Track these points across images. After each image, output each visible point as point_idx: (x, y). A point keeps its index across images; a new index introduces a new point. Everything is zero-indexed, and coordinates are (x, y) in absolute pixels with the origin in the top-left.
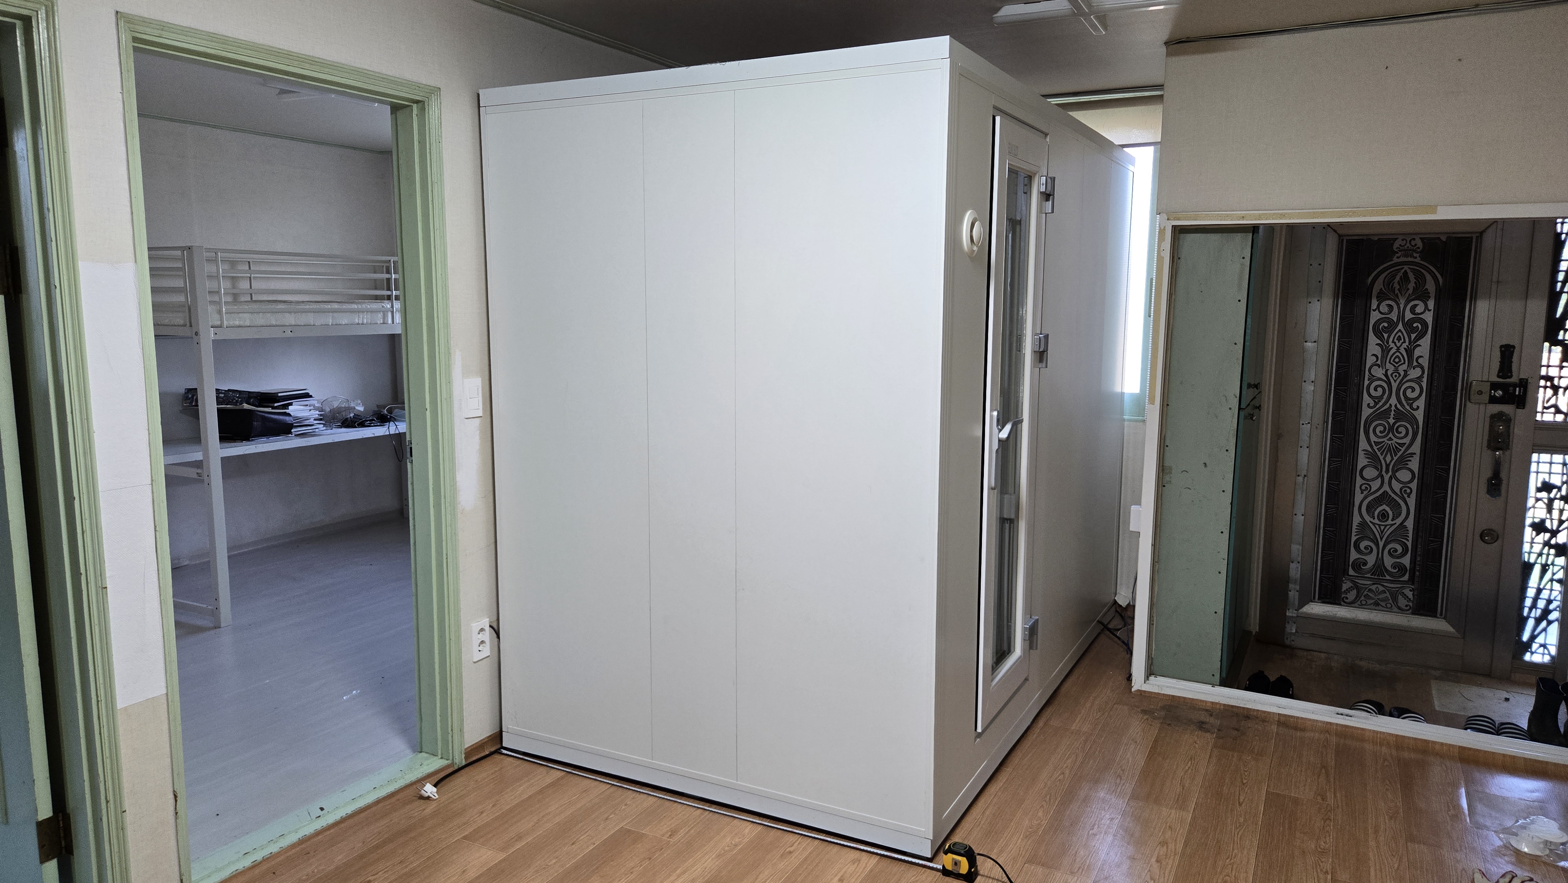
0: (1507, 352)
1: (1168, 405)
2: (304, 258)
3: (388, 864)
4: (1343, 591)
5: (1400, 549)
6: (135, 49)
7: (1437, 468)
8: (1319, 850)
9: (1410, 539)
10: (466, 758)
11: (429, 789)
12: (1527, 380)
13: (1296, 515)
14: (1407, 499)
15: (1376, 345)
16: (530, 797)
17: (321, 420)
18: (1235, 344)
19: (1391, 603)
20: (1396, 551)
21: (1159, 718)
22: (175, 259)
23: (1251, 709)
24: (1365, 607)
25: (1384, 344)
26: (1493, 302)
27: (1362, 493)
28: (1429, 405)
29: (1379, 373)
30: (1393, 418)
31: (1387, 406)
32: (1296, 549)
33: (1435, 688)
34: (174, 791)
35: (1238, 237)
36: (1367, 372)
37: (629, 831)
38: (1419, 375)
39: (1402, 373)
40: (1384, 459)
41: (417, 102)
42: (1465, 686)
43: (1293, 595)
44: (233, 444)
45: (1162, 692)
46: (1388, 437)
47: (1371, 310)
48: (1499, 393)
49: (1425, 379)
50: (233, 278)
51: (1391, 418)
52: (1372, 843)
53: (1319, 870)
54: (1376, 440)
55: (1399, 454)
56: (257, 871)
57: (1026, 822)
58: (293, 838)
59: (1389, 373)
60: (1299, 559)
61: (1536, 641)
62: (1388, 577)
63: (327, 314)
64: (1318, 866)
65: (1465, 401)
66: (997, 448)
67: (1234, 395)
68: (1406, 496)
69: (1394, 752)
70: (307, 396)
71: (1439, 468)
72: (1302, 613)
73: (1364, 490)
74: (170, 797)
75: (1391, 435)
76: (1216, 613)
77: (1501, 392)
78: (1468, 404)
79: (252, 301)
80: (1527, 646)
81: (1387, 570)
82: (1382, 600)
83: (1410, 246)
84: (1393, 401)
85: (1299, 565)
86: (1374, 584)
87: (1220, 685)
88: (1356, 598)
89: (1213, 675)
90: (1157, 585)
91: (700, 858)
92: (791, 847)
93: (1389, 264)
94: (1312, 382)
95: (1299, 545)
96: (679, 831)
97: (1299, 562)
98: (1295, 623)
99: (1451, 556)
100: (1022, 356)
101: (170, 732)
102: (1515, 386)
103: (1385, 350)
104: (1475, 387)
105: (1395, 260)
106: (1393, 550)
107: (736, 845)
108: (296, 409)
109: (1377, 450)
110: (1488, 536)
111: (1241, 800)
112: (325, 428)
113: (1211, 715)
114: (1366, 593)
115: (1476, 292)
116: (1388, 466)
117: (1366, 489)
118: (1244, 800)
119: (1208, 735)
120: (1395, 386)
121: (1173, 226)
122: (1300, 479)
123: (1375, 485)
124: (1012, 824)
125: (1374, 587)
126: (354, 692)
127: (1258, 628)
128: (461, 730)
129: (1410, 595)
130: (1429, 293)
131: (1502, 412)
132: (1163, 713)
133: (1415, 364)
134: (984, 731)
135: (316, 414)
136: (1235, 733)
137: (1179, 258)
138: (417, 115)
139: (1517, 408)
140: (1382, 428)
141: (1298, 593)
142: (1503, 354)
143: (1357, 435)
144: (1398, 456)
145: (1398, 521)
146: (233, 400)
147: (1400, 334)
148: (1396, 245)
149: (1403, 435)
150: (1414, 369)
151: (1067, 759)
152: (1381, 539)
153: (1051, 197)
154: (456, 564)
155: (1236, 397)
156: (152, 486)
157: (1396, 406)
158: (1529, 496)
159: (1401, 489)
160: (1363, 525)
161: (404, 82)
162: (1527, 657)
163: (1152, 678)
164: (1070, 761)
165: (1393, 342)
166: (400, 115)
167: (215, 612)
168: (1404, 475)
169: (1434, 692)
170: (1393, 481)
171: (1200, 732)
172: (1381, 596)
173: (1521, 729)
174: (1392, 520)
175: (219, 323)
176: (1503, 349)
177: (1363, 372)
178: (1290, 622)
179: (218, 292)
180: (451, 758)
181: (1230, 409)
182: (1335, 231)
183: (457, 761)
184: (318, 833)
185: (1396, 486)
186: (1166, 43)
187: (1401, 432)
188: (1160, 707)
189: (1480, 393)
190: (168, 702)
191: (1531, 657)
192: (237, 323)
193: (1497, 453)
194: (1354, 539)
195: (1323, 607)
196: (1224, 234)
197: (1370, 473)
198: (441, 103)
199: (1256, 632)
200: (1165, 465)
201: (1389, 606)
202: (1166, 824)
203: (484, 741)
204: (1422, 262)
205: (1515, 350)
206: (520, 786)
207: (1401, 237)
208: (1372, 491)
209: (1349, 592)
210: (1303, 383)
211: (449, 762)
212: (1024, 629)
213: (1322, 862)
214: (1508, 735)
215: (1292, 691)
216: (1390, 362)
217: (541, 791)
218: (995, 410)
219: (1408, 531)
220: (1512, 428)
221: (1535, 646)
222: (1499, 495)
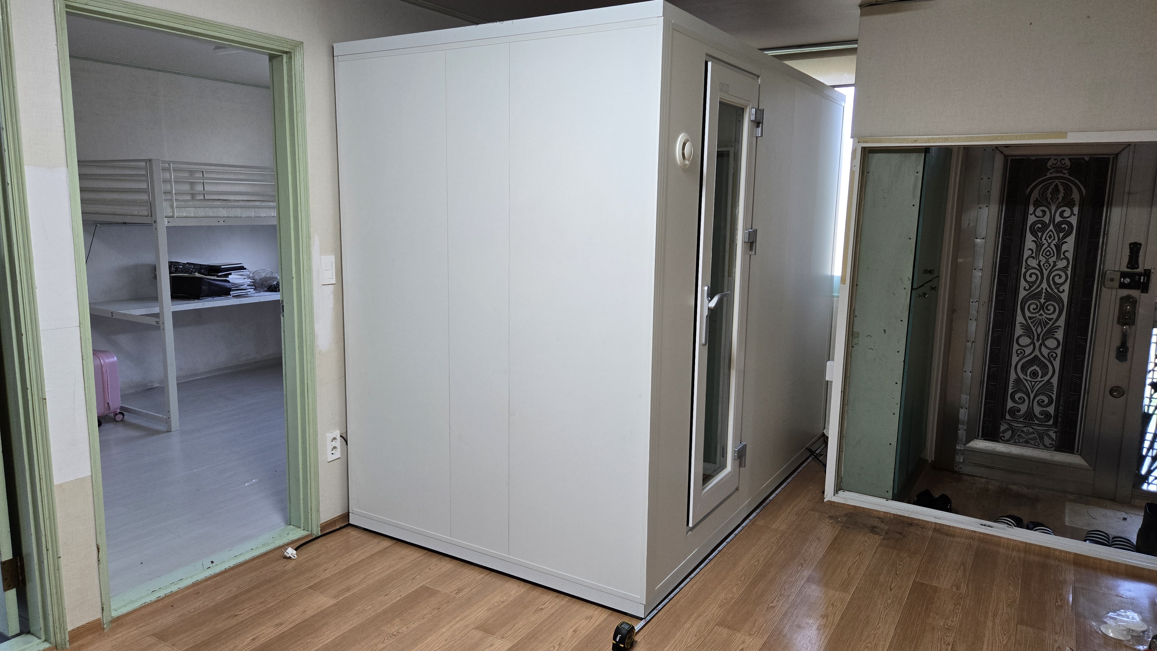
0: (1135, 248)
1: (857, 285)
2: (243, 169)
3: (253, 604)
4: (1001, 431)
5: (1046, 400)
6: (68, 13)
7: (1077, 338)
8: (946, 626)
9: (1055, 393)
10: (321, 531)
11: (291, 552)
12: (1150, 270)
13: (965, 372)
14: (1054, 362)
15: (1032, 241)
16: (363, 560)
17: (252, 286)
18: (910, 239)
19: (1038, 442)
20: (1043, 401)
21: (841, 523)
22: (140, 168)
23: (914, 518)
24: (1017, 444)
25: (1038, 240)
26: (1125, 209)
27: (1018, 356)
28: (1073, 288)
29: (1033, 263)
30: (1044, 299)
31: (1040, 289)
32: (965, 398)
33: (1069, 508)
34: (97, 544)
35: (914, 156)
36: (1024, 263)
37: (429, 588)
38: (1065, 266)
39: (1052, 264)
40: (1036, 330)
41: (286, 53)
42: (1093, 507)
43: (962, 433)
44: (187, 302)
45: (847, 503)
46: (1040, 313)
47: (1029, 214)
48: (1127, 281)
49: (1070, 269)
50: (192, 183)
51: (1043, 299)
52: (990, 624)
53: (942, 643)
54: (1030, 315)
55: (1048, 327)
56: (160, 604)
57: (723, 595)
58: (189, 582)
59: (1042, 264)
60: (967, 406)
61: (1152, 474)
62: (1036, 422)
63: (251, 209)
64: (943, 640)
65: (1101, 286)
66: (707, 314)
67: (908, 278)
68: (1052, 359)
69: (1022, 555)
70: (242, 268)
71: (1079, 338)
72: (968, 447)
73: (1020, 354)
74: (94, 549)
75: (1041, 312)
76: (890, 444)
77: (1128, 280)
78: (1103, 288)
79: (204, 199)
80: (1145, 479)
81: (1035, 416)
82: (1031, 439)
83: (1060, 164)
84: (1044, 285)
85: (967, 411)
86: (1025, 427)
87: (893, 499)
88: (1011, 437)
89: (887, 492)
90: (846, 421)
91: (475, 610)
92: (543, 605)
93: (1044, 178)
94: (981, 270)
95: (967, 395)
96: (464, 590)
97: (966, 408)
98: (962, 455)
99: (1087, 406)
100: (735, 245)
101: (94, 502)
102: (1140, 275)
103: (1039, 246)
104: (1108, 276)
105: (1049, 175)
106: (1041, 401)
107: (503, 602)
108: (234, 278)
109: (1030, 324)
110: (1116, 391)
111: (893, 586)
112: (255, 292)
113: (882, 522)
114: (1019, 433)
115: (1112, 201)
116: (1038, 336)
117: (1021, 354)
118: (894, 587)
119: (877, 537)
120: (1046, 273)
121: (862, 147)
122: (969, 344)
123: (1028, 351)
124: (712, 596)
125: (1025, 429)
126: (254, 480)
127: (933, 457)
128: (318, 511)
129: (1054, 436)
130: (1075, 201)
131: (1129, 295)
132: (845, 519)
133: (1062, 256)
134: (694, 527)
135: (248, 281)
136: (898, 536)
137: (868, 172)
138: (286, 63)
139: (1142, 292)
140: (1035, 307)
141: (965, 432)
142: (1131, 250)
143: (1015, 312)
144: (1046, 328)
145: (1046, 378)
146: (189, 270)
147: (1051, 233)
148: (1050, 164)
149: (1053, 310)
150: (1061, 261)
151: (764, 550)
152: (1032, 392)
153: (761, 124)
154: (314, 391)
155: (910, 280)
156: (80, 327)
157: (1046, 289)
158: (1149, 362)
159: (1049, 354)
160: (1018, 381)
161: (276, 38)
162: (1145, 487)
163: (840, 492)
164: (766, 551)
165: (1045, 239)
166: (275, 62)
167: (168, 421)
168: (1051, 343)
169: (1067, 511)
170: (1043, 347)
171: (871, 534)
172: (1030, 436)
173: (1132, 544)
174: (1041, 378)
175: (171, 214)
176: (1132, 246)
177: (1021, 263)
178: (959, 454)
179: (170, 193)
180: (310, 529)
181: (905, 288)
182: (1002, 152)
183: (315, 532)
184: (207, 579)
185: (1045, 352)
186: (860, 6)
187: (1050, 310)
188: (844, 514)
189: (1112, 280)
190: (92, 482)
191: (1148, 487)
192: (185, 214)
193: (1125, 327)
194: (1010, 391)
195: (983, 443)
196: (903, 154)
197: (1025, 341)
198: (303, 54)
199: (932, 461)
200: (854, 331)
201: (1037, 444)
202: (831, 601)
203: (336, 519)
204: (1070, 177)
205: (1142, 247)
206: (357, 552)
207: (1053, 158)
208: (1025, 355)
209: (1006, 432)
210: (974, 271)
211: (309, 533)
212: (734, 452)
213: (947, 636)
214: (1115, 546)
215: (950, 506)
216: (1042, 255)
217: (372, 557)
218: (707, 285)
219: (1053, 386)
220: (1137, 308)
221: (1151, 479)
222: (1126, 360)
